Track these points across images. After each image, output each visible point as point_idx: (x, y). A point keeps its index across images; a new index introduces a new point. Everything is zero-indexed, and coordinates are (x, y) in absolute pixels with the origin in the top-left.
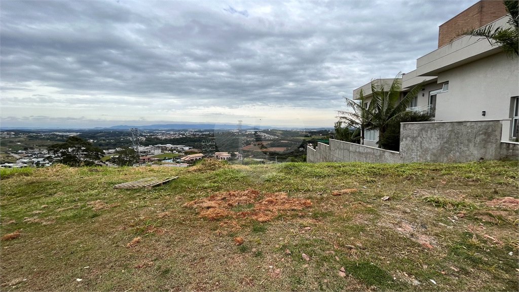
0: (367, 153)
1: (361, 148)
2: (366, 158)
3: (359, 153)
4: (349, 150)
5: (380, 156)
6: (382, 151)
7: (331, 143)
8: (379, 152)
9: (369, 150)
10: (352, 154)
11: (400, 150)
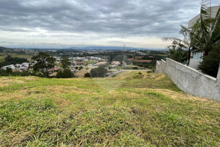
0: (187, 73)
1: (183, 68)
2: (185, 77)
3: (182, 71)
4: (175, 68)
5: (197, 78)
6: (198, 75)
7: (167, 61)
8: (196, 74)
9: (189, 71)
10: (177, 71)
11: (218, 77)
